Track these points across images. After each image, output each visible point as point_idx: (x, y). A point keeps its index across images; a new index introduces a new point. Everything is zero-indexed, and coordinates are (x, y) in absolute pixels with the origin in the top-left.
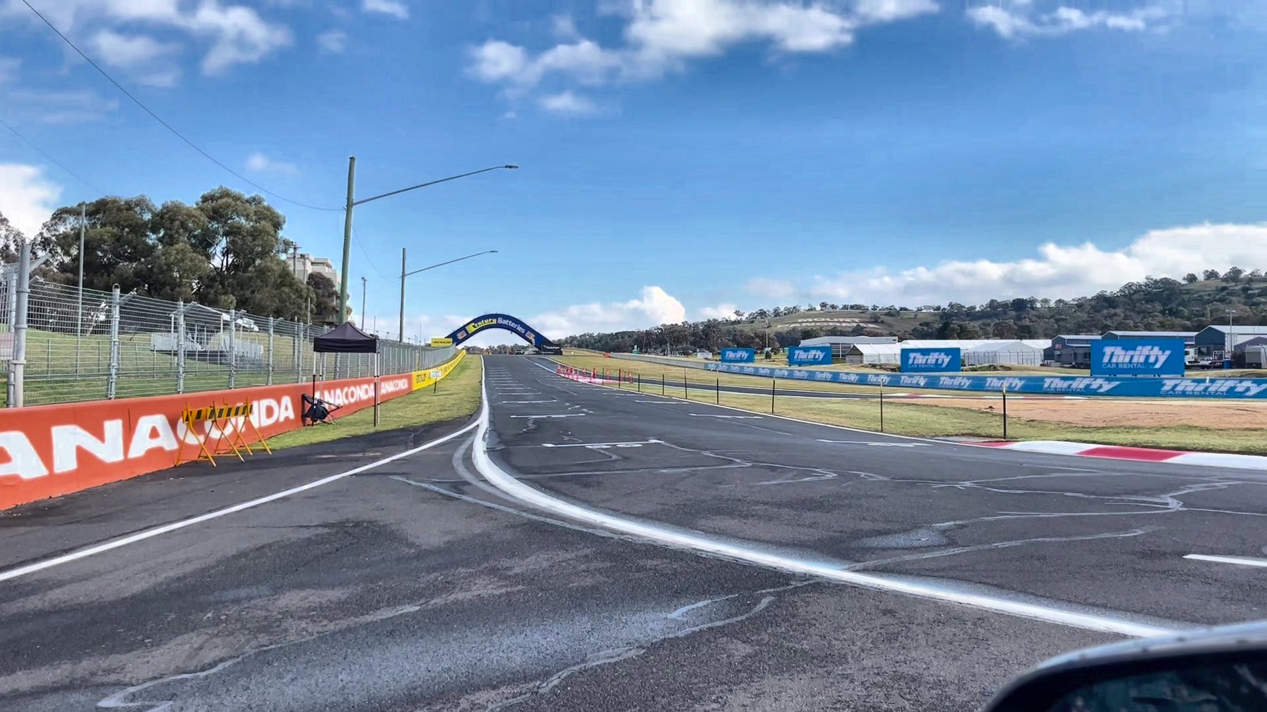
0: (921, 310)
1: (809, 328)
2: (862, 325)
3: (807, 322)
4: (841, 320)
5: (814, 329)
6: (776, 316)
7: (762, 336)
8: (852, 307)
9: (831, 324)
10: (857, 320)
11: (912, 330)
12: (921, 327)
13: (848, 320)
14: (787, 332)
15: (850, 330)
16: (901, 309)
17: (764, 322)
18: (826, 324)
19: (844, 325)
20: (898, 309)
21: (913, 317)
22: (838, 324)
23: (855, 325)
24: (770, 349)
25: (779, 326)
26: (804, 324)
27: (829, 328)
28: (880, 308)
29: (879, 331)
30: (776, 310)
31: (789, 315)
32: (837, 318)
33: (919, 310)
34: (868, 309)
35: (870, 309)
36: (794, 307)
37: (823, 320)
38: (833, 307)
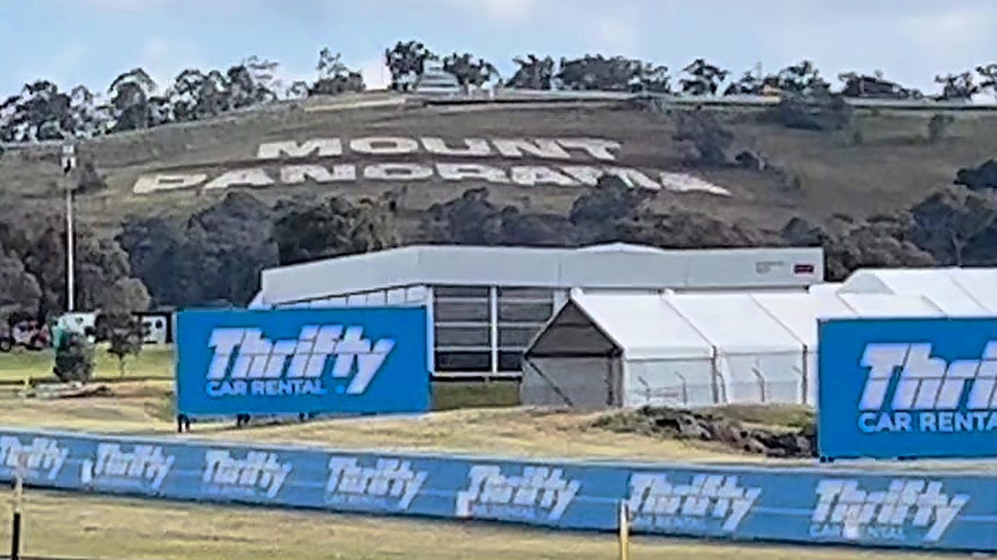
0: (967, 93)
1: (323, 198)
2: (629, 176)
3: (313, 159)
4: (509, 148)
5: (352, 199)
6: (125, 124)
7: (43, 244)
8: (572, 72)
9: (449, 172)
10: (599, 150)
11: (916, 210)
12: (964, 191)
13: (552, 149)
14: (195, 220)
15: (564, 207)
16: (856, 85)
17: (57, 157)
18: (420, 172)
19: (525, 176)
20: (837, 86)
21: (924, 131)
22: (492, 174)
23: (588, 176)
24: (89, 319)
25: (146, 185)
26: (294, 175)
27: (442, 197)
28: (734, 78)
29: (726, 216)
30: (126, 89)
31: (207, 120)
32: (487, 135)
33: (957, 91)
34: (662, 87)
35: (676, 87)
36: (235, 72)
37: (405, 146)
38: (463, 70)
